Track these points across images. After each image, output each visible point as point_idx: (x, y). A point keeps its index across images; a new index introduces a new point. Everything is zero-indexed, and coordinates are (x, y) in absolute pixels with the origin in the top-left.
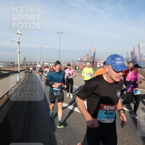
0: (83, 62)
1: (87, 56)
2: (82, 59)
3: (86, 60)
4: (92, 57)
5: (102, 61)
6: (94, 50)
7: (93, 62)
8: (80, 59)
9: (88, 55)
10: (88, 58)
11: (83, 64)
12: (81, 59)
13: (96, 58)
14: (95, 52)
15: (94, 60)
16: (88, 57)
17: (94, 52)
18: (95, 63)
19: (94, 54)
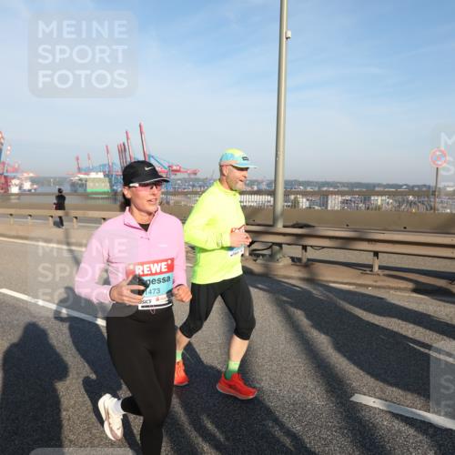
5: (26, 175)
13: (3, 163)
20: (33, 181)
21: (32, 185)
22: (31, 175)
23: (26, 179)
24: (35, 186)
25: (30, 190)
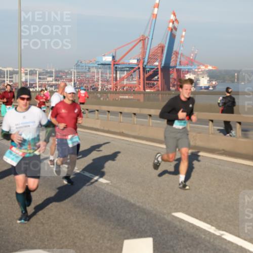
0: (122, 70)
1: (141, 44)
2: (117, 59)
3: (135, 61)
4: (162, 48)
5: (203, 68)
6: (172, 17)
7: (166, 69)
8: (108, 59)
9: (143, 40)
10: (144, 53)
11: (122, 79)
12: (114, 57)
13: (177, 53)
14: (176, 29)
15: (172, 64)
16: (144, 47)
17: (171, 25)
18: (174, 75)
19: (172, 38)
20: (212, 75)
21: (210, 81)
22: (210, 68)
23: (203, 72)
24: (214, 83)
25: (207, 88)
